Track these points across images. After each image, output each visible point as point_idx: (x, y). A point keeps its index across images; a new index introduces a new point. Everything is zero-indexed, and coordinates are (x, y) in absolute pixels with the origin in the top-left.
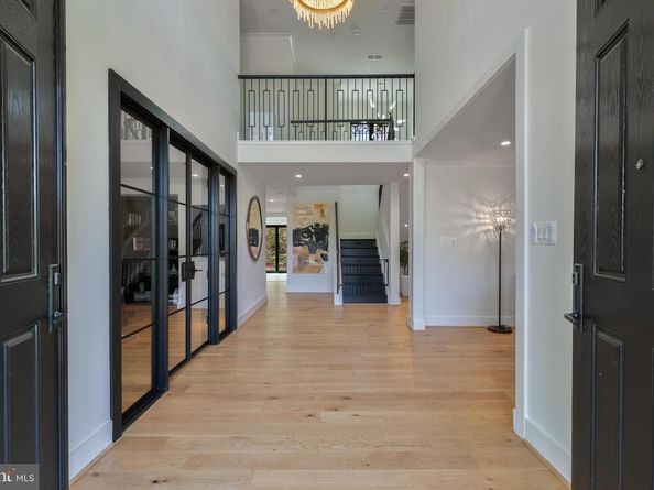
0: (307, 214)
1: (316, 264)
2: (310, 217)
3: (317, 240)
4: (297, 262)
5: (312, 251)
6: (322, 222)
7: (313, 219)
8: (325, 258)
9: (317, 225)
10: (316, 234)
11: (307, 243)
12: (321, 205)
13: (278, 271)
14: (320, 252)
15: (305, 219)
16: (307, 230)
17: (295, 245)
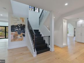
0: (17, 20)
1: (21, 38)
2: (18, 21)
3: (21, 30)
4: (13, 38)
5: (19, 33)
6: (23, 24)
7: (20, 22)
8: (24, 35)
9: (21, 24)
10: (21, 28)
11: (17, 31)
12: (23, 18)
13: (6, 38)
14: (22, 34)
15: (16, 22)
16: (17, 26)
17: (12, 31)
